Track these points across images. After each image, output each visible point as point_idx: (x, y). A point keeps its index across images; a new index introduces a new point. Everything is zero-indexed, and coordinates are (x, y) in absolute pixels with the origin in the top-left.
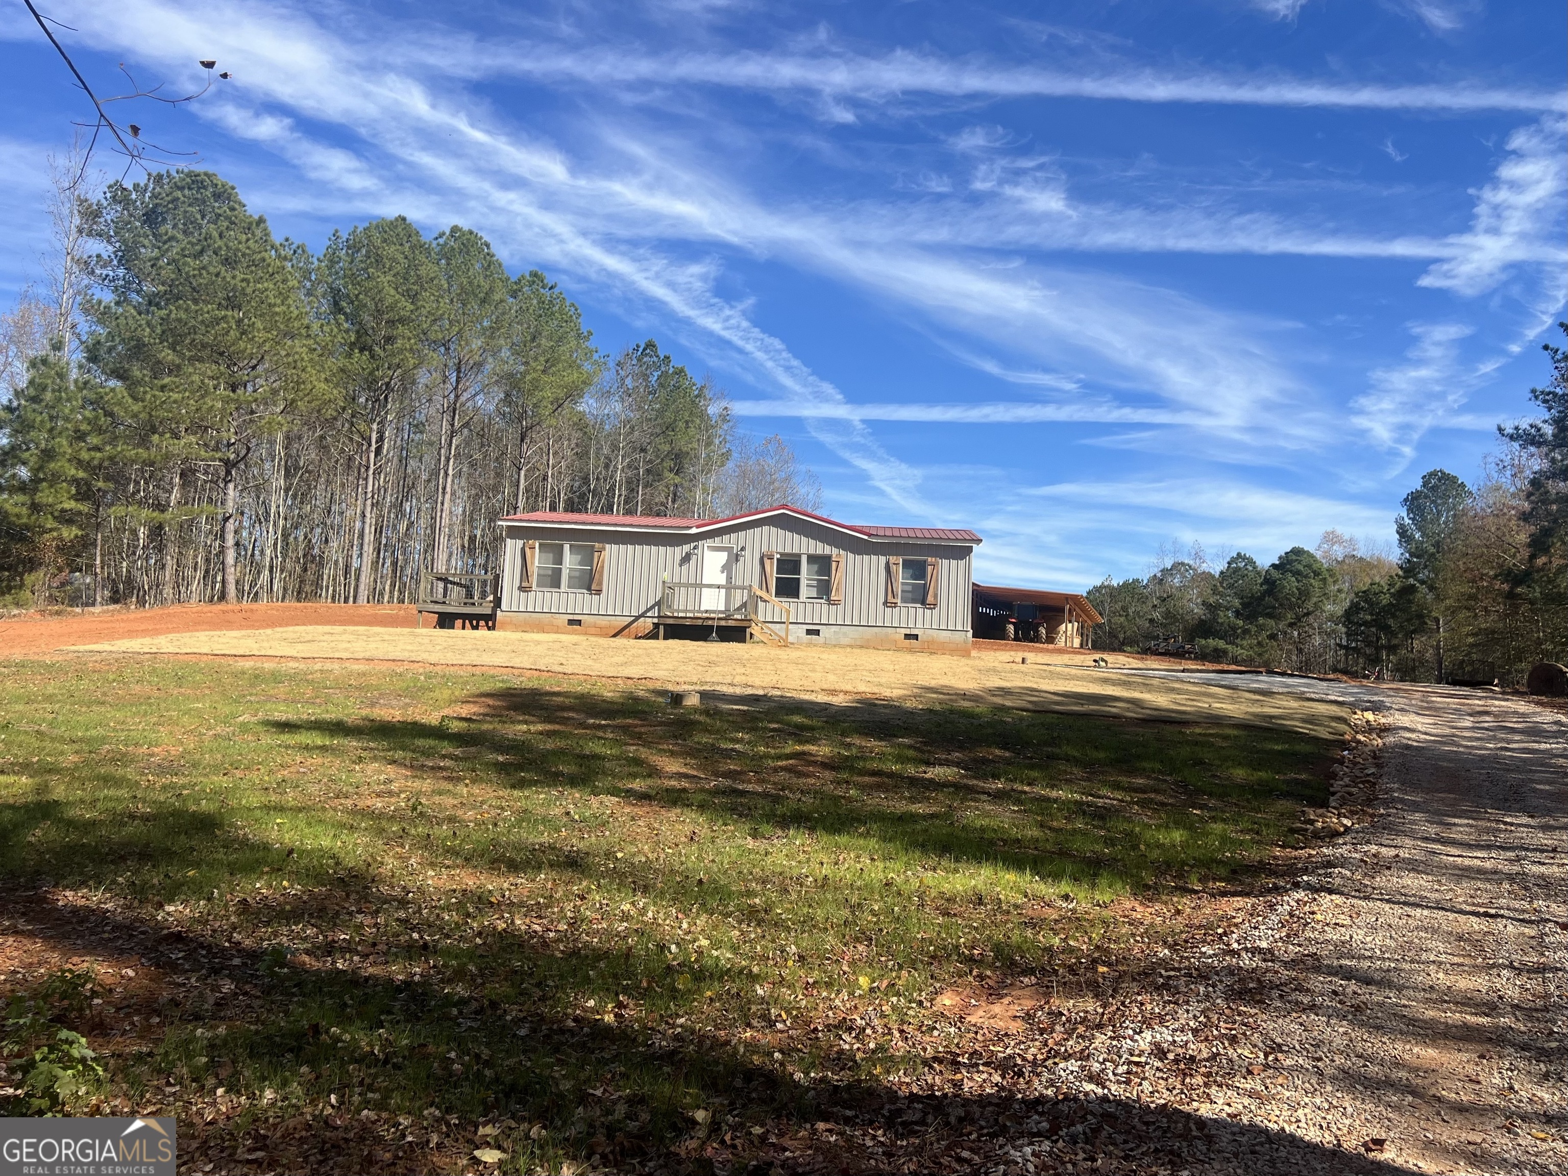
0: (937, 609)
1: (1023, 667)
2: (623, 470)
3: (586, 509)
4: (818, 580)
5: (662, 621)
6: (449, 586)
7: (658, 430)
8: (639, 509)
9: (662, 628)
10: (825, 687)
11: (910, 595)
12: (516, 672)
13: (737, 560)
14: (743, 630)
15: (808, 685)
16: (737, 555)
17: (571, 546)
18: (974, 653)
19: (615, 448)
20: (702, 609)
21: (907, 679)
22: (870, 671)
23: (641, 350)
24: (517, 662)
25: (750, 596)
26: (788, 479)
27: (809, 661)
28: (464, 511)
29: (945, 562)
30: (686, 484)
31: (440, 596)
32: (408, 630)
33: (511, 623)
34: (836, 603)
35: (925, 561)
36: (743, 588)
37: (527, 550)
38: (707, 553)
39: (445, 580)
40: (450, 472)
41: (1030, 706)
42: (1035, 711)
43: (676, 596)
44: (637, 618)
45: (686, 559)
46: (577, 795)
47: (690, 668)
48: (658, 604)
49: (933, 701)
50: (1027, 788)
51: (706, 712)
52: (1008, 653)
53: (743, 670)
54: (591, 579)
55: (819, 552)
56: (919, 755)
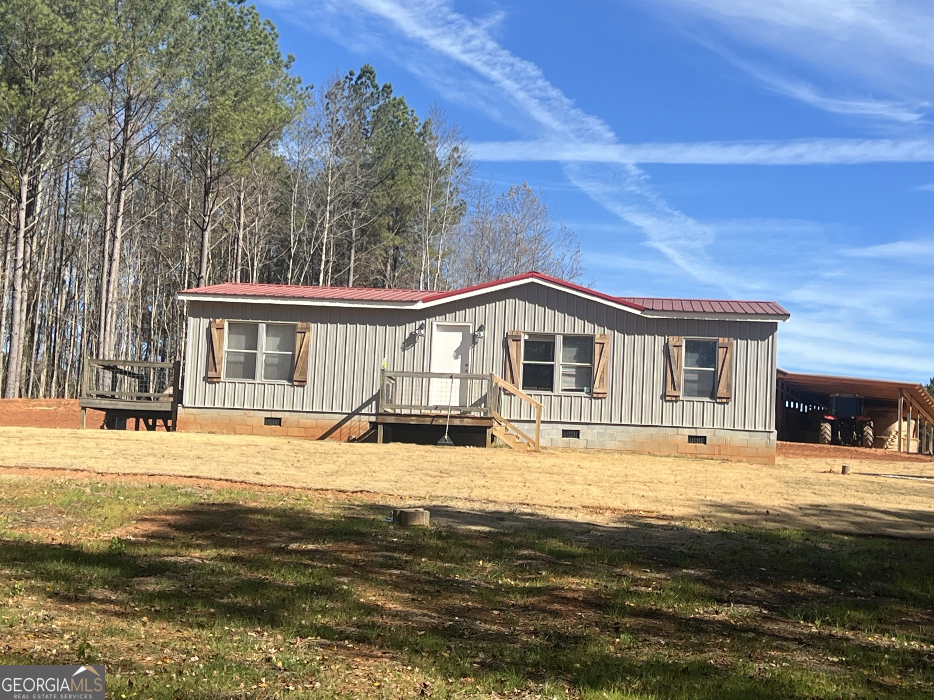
0: (731, 403)
1: (841, 478)
2: (330, 231)
3: (286, 279)
4: (577, 368)
5: (381, 419)
6: (119, 376)
7: (375, 180)
8: (352, 279)
9: (380, 428)
10: (587, 503)
11: (695, 386)
12: (202, 483)
13: (474, 343)
14: (482, 430)
15: (565, 500)
16: (474, 336)
17: (267, 325)
18: (779, 460)
19: (321, 203)
20: (431, 404)
21: (691, 493)
22: (644, 483)
23: (355, 78)
24: (204, 470)
25: (490, 387)
26: (538, 239)
27: (567, 470)
28: (137, 280)
29: (742, 343)
30: (409, 247)
31: (107, 390)
32: (69, 431)
33: (195, 422)
34: (600, 397)
35: (715, 343)
36: (482, 378)
37: (214, 331)
38: (437, 335)
39: (113, 369)
40: (119, 234)
41: (852, 528)
42: (859, 535)
43: (399, 387)
44: (350, 416)
45: (410, 341)
46: (279, 637)
47: (417, 478)
48: (376, 398)
49: (726, 521)
50: (849, 634)
51: (439, 535)
52: (824, 460)
53: (483, 482)
54: (293, 367)
55: (579, 331)
56: (709, 590)
